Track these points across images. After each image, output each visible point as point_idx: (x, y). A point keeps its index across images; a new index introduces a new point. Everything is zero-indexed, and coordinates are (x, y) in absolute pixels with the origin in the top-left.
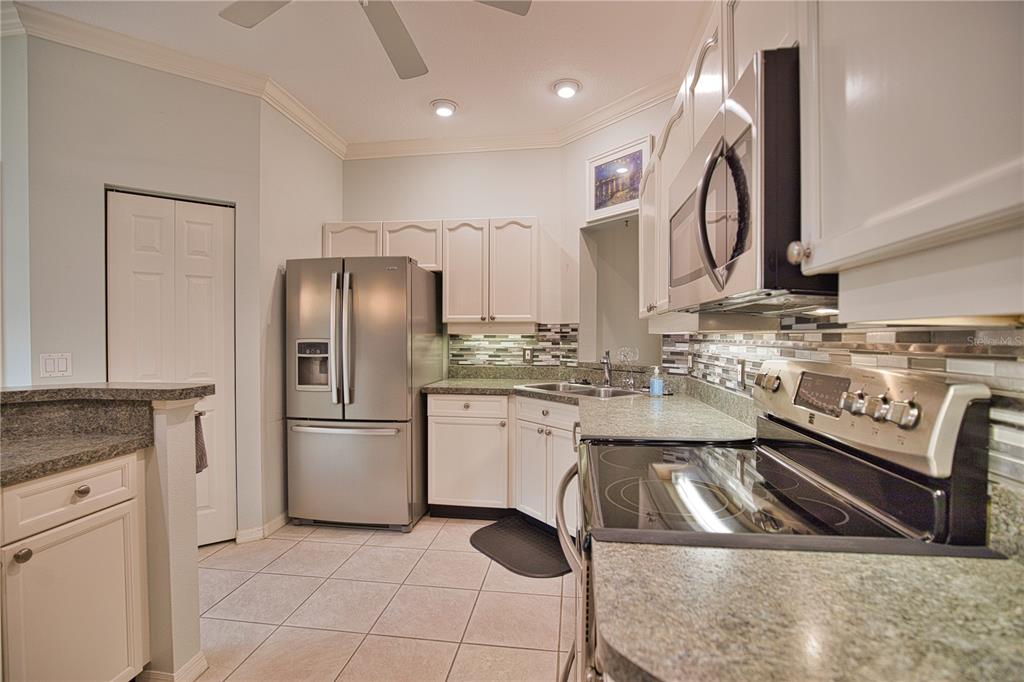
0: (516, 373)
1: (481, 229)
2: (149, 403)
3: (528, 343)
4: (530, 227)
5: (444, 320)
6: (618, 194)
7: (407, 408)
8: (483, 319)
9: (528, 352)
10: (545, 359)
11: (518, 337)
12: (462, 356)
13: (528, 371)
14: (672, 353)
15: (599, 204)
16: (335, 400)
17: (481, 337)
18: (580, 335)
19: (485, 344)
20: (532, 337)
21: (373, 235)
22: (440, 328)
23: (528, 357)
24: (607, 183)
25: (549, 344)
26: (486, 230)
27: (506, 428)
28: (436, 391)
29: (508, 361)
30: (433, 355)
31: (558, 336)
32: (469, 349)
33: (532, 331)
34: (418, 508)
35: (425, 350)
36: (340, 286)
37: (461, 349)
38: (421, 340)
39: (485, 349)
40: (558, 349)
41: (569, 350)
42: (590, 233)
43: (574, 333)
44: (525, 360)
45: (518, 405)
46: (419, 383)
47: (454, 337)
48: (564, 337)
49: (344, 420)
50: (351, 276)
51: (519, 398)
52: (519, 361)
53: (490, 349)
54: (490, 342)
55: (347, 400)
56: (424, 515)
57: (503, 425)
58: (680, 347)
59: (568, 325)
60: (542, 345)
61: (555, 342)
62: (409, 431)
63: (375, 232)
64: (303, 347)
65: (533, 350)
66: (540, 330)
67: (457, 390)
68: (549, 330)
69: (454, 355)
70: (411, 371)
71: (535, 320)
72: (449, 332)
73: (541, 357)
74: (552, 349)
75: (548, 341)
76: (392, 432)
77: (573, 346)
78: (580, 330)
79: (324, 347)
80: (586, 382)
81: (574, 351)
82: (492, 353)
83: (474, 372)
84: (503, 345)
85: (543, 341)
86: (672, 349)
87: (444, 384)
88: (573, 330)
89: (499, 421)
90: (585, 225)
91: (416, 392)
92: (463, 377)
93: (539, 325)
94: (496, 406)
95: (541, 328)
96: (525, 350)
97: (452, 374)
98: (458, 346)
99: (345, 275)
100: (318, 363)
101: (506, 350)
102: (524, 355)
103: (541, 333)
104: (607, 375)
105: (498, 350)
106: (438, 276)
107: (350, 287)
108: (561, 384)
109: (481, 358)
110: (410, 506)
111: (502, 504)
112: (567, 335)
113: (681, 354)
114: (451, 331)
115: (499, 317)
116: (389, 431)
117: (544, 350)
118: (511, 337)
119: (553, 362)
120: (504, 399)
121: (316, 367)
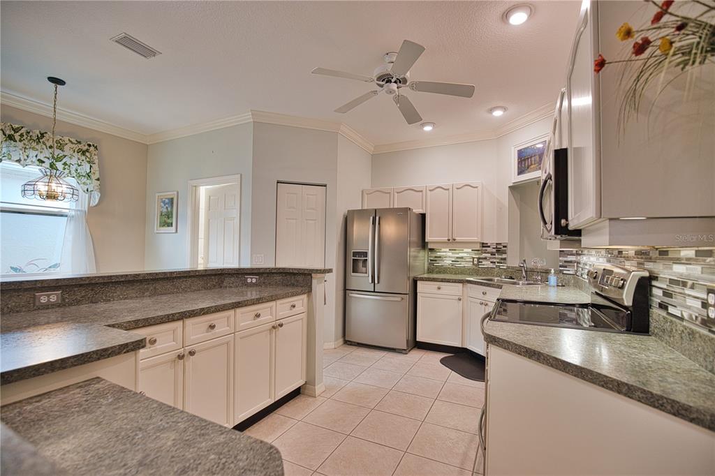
0: (468, 272)
1: (448, 189)
2: (311, 275)
3: (475, 254)
4: (476, 187)
5: (426, 241)
6: (532, 167)
7: (407, 288)
8: (449, 240)
9: (475, 259)
10: (486, 264)
11: (470, 250)
12: (436, 261)
13: (476, 271)
14: (565, 262)
15: (520, 172)
16: (370, 282)
17: (448, 250)
18: (509, 250)
19: (450, 254)
20: (478, 250)
21: (388, 195)
22: (423, 244)
23: (475, 262)
24: (525, 160)
25: (489, 255)
26: (451, 190)
27: (461, 301)
28: (422, 279)
29: (463, 264)
30: (420, 260)
31: (494, 250)
32: (440, 257)
33: (478, 247)
34: (411, 343)
35: (416, 257)
36: (374, 223)
37: (436, 257)
38: (414, 252)
39: (450, 257)
40: (495, 258)
41: (502, 259)
42: (514, 189)
43: (504, 249)
44: (473, 264)
45: (469, 289)
46: (413, 275)
47: (431, 250)
48: (499, 251)
49: (374, 292)
50: (379, 218)
51: (469, 285)
52: (470, 265)
53: (452, 257)
54: (453, 253)
55: (376, 282)
56: (414, 347)
57: (460, 300)
58: (570, 258)
59: (500, 244)
60: (484, 255)
61: (493, 254)
62: (407, 300)
63: (390, 193)
64: (355, 254)
65: (479, 259)
66: (483, 247)
67: (434, 279)
68: (489, 247)
69: (431, 260)
70: (409, 268)
71: (480, 241)
72: (429, 247)
73: (484, 263)
74: (490, 258)
75: (488, 253)
76: (399, 299)
77: (504, 256)
78: (508, 247)
79: (365, 254)
80: (511, 278)
81: (505, 259)
82: (453, 259)
83: (443, 270)
84: (461, 255)
85: (485, 253)
86: (565, 259)
87: (426, 276)
88: (504, 247)
89: (457, 297)
90: (511, 185)
91: (411, 279)
92: (437, 273)
93: (483, 243)
94: (455, 289)
95: (484, 245)
96: (473, 258)
97: (430, 271)
98: (434, 255)
99: (376, 217)
100: (362, 262)
101: (462, 258)
102: (473, 262)
103: (484, 249)
104: (524, 273)
105: (457, 258)
106: (423, 216)
107: (379, 224)
108: (496, 279)
109: (447, 262)
110: (407, 341)
111: (457, 344)
112: (500, 249)
113: (571, 262)
114: (430, 246)
115: (458, 239)
116: (398, 298)
117: (485, 258)
118: (465, 250)
119: (491, 265)
120: (461, 285)
121: (361, 264)
